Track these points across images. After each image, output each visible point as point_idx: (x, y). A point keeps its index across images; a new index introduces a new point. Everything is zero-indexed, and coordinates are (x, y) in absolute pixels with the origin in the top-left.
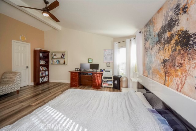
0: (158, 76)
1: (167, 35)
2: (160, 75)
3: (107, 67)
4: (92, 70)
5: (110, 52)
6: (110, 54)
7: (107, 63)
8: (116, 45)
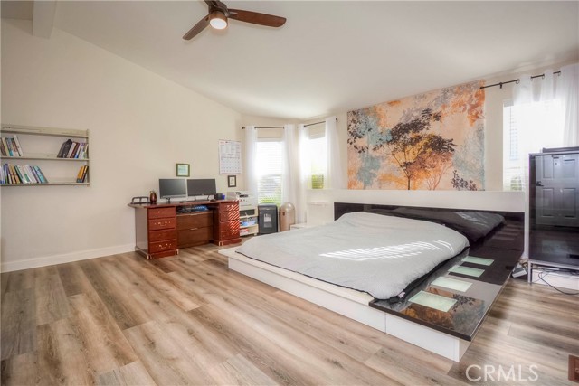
0: (393, 183)
1: (410, 135)
2: (398, 181)
3: (229, 186)
4: (192, 198)
5: (234, 147)
6: (234, 152)
7: (229, 177)
8: (253, 133)
